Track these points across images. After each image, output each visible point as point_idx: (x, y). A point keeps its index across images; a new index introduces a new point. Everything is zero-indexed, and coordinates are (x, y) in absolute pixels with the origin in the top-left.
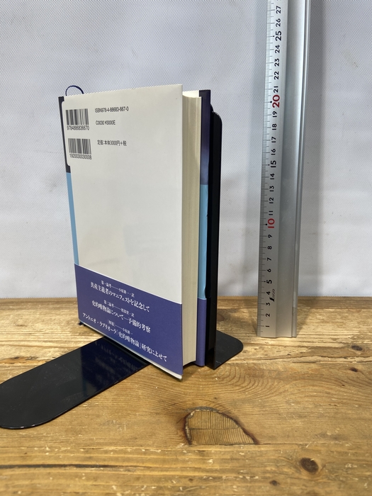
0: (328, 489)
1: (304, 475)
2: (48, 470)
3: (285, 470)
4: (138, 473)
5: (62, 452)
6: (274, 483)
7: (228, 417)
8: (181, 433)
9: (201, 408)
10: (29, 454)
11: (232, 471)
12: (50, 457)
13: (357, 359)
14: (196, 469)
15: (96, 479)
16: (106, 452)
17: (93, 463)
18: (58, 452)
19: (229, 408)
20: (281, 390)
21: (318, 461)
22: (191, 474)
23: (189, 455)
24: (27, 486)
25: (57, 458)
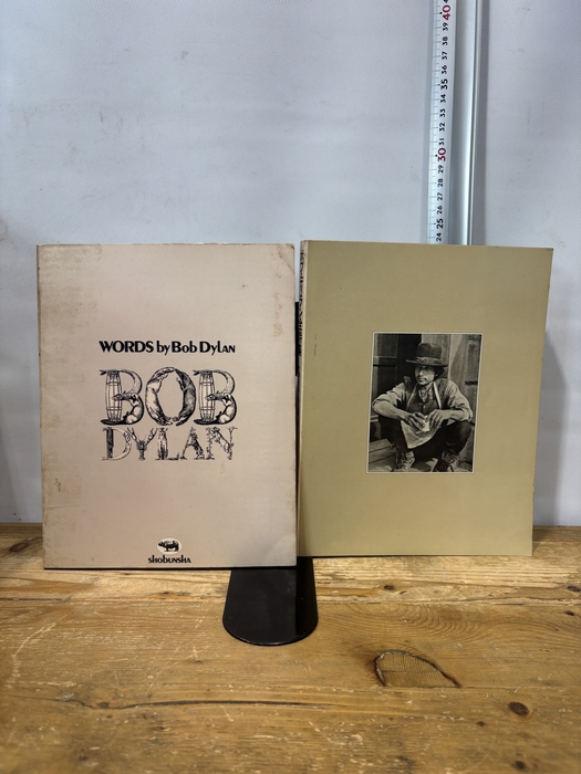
0: (540, 732)
1: (514, 717)
2: (237, 706)
3: (493, 712)
4: (334, 711)
5: (247, 689)
6: (481, 724)
7: (423, 660)
8: (373, 675)
9: (392, 651)
10: (212, 691)
11: (434, 712)
12: (235, 694)
13: (574, 602)
14: (394, 709)
15: (289, 715)
16: (294, 690)
17: (283, 700)
18: (243, 689)
19: (423, 651)
20: (484, 634)
21: (528, 705)
22: (390, 713)
23: (386, 696)
24: (219, 720)
25: (244, 695)
